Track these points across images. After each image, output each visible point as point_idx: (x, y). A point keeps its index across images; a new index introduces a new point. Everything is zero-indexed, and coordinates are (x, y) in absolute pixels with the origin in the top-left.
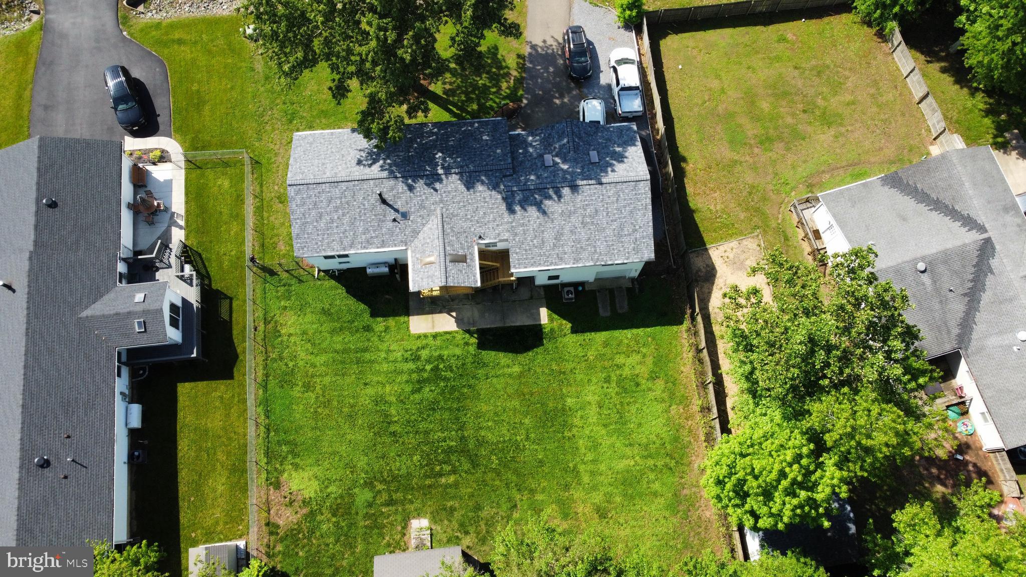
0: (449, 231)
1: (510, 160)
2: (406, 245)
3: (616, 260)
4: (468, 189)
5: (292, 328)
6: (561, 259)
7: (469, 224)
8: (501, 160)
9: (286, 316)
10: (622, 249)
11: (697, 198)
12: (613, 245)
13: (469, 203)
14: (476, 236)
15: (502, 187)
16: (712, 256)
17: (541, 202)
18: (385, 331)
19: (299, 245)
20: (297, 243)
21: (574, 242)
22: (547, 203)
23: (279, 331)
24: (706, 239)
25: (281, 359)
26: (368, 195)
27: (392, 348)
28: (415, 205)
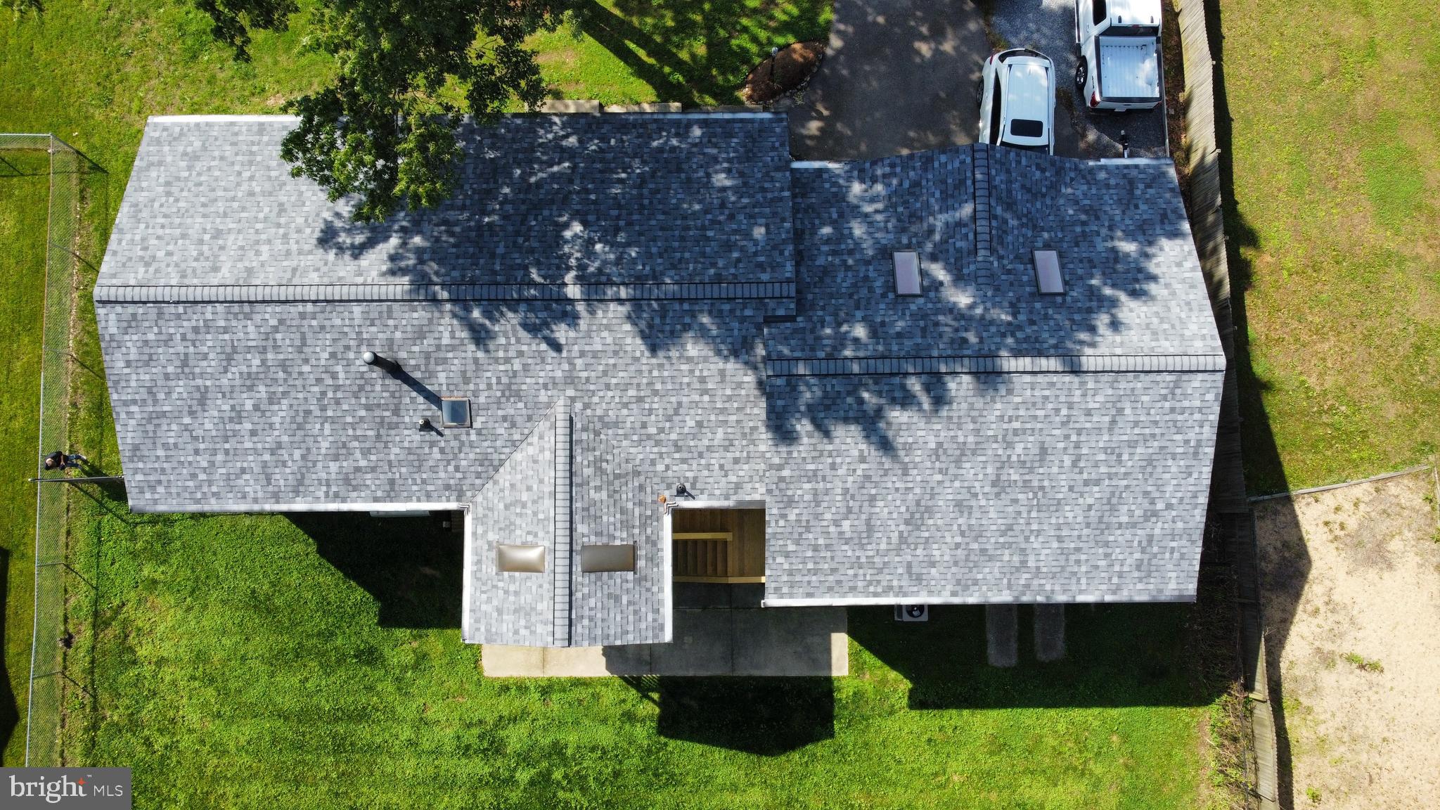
0: (588, 472)
1: (789, 268)
2: (459, 499)
3: (1081, 592)
4: (653, 349)
5: (167, 645)
6: (919, 579)
7: (651, 450)
8: (761, 266)
9: (153, 608)
10: (1102, 563)
11: (1275, 351)
12: (1078, 550)
13: (656, 393)
14: (669, 487)
15: (760, 351)
16: (1301, 518)
17: (879, 412)
18: (415, 667)
19: (139, 477)
20: (136, 471)
21: (962, 534)
22: (897, 416)
23: (131, 650)
24: (1287, 470)
25: (134, 725)
26: (347, 348)
27: (430, 715)
28: (489, 386)
